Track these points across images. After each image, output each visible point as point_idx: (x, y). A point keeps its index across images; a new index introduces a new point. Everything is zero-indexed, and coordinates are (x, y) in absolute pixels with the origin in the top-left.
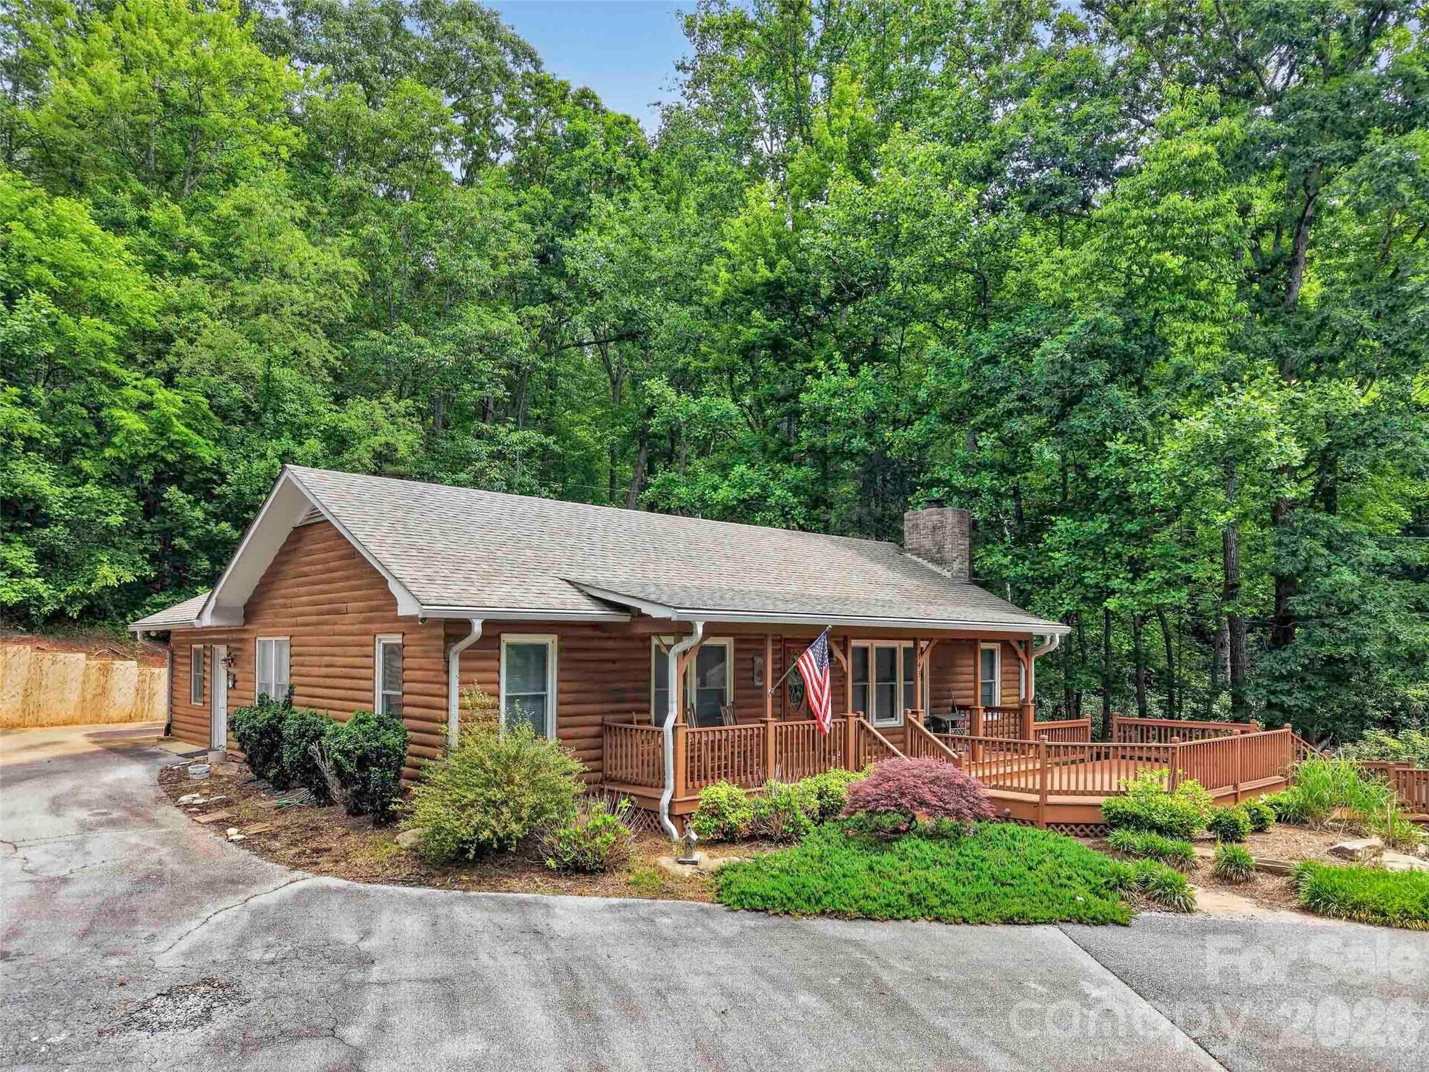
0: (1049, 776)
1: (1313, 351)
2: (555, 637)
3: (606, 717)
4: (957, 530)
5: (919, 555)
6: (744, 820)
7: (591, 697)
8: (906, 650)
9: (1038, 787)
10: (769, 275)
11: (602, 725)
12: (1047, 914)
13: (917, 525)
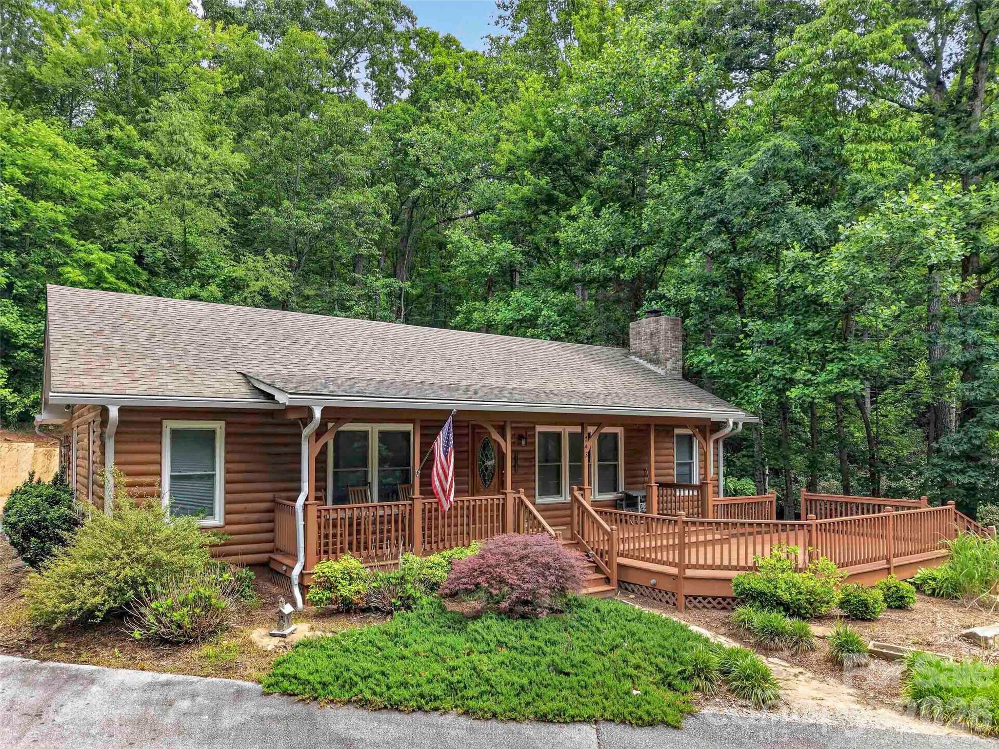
0: (687, 551)
1: (981, 162)
2: (222, 424)
3: (277, 494)
4: (670, 335)
5: (640, 357)
6: (358, 592)
7: (263, 476)
8: (571, 435)
9: (677, 561)
10: (538, 144)
11: (273, 501)
12: (586, 712)
13: (639, 333)
